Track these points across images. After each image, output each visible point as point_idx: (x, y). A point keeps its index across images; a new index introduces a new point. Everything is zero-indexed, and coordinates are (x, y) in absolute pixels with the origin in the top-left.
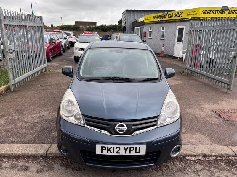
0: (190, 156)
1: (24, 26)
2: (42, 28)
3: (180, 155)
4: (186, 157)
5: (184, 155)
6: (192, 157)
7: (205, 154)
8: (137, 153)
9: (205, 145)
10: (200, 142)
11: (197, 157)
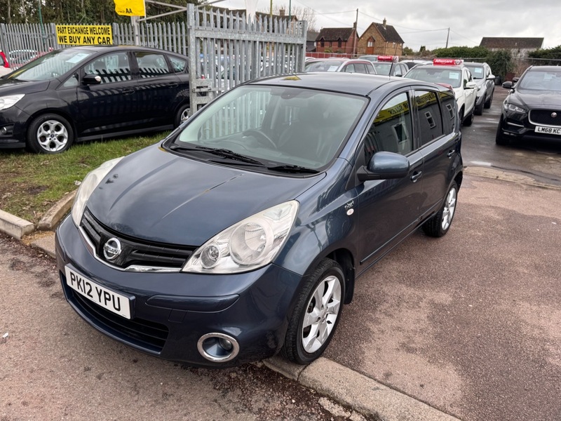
0: (336, 401)
1: (249, 41)
2: (302, 47)
3: (311, 386)
4: (322, 398)
5: (323, 390)
6: (337, 405)
7: (378, 417)
8: (116, 309)
9: (421, 398)
10: (418, 388)
11: (351, 412)
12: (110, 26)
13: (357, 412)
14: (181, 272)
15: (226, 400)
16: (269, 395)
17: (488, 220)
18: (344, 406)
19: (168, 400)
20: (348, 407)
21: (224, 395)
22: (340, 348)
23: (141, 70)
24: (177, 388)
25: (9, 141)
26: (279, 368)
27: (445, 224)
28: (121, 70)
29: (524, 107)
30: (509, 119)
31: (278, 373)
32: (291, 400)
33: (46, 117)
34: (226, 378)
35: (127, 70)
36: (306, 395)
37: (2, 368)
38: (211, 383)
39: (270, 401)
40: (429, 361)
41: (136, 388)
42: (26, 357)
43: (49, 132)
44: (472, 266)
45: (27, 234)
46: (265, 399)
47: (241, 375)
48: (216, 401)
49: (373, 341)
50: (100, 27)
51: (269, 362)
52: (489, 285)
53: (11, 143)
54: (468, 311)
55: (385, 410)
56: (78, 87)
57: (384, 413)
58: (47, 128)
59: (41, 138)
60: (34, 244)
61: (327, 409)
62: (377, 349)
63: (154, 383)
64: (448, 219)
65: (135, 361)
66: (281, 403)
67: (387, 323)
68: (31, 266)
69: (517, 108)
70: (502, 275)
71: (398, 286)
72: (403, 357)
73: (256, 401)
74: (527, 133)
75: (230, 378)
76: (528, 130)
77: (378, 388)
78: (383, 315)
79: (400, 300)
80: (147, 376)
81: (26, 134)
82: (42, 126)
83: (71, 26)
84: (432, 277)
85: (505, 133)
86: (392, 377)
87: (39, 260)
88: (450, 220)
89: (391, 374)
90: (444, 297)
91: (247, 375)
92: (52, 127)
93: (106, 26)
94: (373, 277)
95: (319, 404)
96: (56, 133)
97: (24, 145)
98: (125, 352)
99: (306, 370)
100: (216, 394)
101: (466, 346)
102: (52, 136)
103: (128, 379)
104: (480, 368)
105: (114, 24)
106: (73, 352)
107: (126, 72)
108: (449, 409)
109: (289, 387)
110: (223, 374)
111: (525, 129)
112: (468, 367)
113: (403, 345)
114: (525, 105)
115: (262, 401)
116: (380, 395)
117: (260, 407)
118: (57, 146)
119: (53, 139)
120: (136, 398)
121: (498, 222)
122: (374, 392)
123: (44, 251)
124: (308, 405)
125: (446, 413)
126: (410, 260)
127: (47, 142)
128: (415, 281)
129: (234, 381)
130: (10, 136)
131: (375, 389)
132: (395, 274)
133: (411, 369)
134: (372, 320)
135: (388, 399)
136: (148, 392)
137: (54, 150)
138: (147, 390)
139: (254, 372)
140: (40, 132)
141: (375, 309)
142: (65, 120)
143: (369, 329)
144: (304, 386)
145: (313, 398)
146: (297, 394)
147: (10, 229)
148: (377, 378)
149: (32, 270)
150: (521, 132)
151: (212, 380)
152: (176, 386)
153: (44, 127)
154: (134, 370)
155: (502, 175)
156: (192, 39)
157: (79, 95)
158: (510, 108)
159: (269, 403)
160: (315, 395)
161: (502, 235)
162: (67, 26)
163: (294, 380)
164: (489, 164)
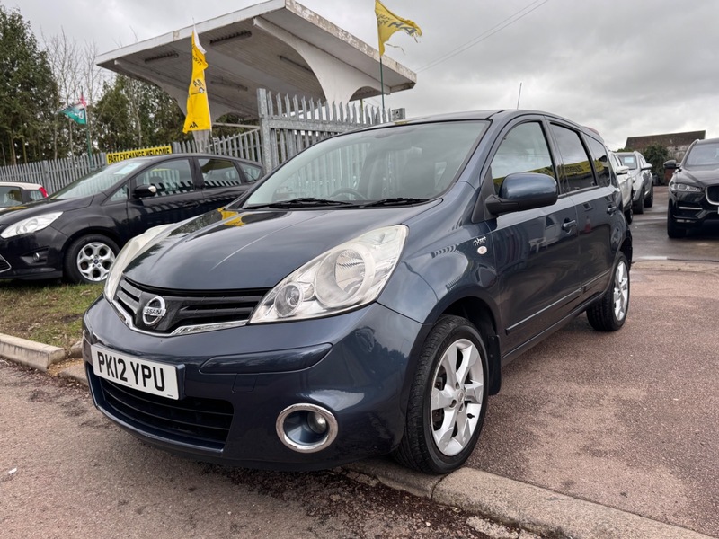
3: (453, 503)
4: (471, 518)
5: (471, 506)
6: (495, 525)
7: (561, 533)
8: (159, 388)
9: (625, 509)
10: (619, 497)
11: (519, 532)
12: (169, 147)
13: (528, 530)
14: (248, 324)
15: (326, 527)
16: (389, 518)
17: (677, 310)
18: (506, 525)
19: (239, 532)
20: (513, 526)
21: (322, 522)
22: (492, 457)
23: (206, 182)
24: (253, 517)
25: (43, 269)
26: (402, 483)
27: (618, 313)
28: (182, 183)
29: (697, 185)
30: (681, 203)
31: (402, 491)
32: (424, 522)
33: (88, 238)
34: (325, 502)
35: (189, 183)
36: (447, 515)
37: (2, 509)
38: (302, 508)
39: (392, 525)
40: (628, 465)
41: (192, 521)
42: (37, 494)
43: (92, 257)
44: (666, 358)
45: (55, 362)
46: (384, 523)
47: (347, 497)
48: (310, 530)
49: (539, 446)
50: (158, 149)
51: (387, 477)
52: (697, 377)
53: (45, 272)
54: (673, 406)
55: (572, 523)
56: (128, 201)
57: (571, 528)
58: (89, 252)
59: (81, 264)
60: (63, 373)
61: (482, 531)
62: (547, 454)
63: (219, 514)
64: (621, 305)
65: (192, 490)
66: (410, 526)
67: (556, 425)
68: (57, 397)
69: (688, 187)
70: (714, 365)
71: (565, 385)
72: (586, 463)
73: (371, 527)
74: (707, 217)
75: (331, 501)
76: (709, 212)
77: (555, 499)
78: (550, 417)
79: (571, 400)
80: (209, 506)
81: (64, 260)
82: (83, 250)
83: (124, 152)
84: (612, 373)
85: (678, 221)
86: (576, 486)
87: (68, 390)
88: (624, 307)
89: (573, 483)
90: (634, 392)
91: (355, 496)
92: (96, 251)
93: (165, 147)
94: (527, 377)
95: (468, 525)
96: (100, 258)
97: (60, 274)
98: (178, 481)
99: (443, 482)
100: (310, 522)
101: (679, 444)
102: (96, 262)
103: (180, 511)
104: (707, 468)
105: (175, 143)
106: (105, 484)
107: (188, 185)
108: (673, 519)
109: (420, 507)
110: (320, 497)
111: (704, 211)
112: (690, 468)
113: (585, 449)
114: (699, 182)
115: (381, 526)
116: (561, 506)
117: (377, 534)
118: (102, 275)
119: (96, 266)
120: (192, 533)
121: (692, 311)
122: (550, 503)
123: (76, 379)
124: (451, 528)
125: (669, 523)
126: (577, 356)
127: (90, 270)
128: (590, 378)
129: (337, 505)
130: (44, 263)
131: (551, 499)
132: (558, 372)
133: (604, 475)
134: (533, 423)
135: (573, 510)
136: (210, 524)
137: (98, 279)
138: (207, 522)
139: (366, 493)
140: (81, 257)
141: (536, 411)
142: (112, 242)
143: (531, 433)
144: (443, 504)
145: (458, 519)
146: (432, 515)
147: (33, 359)
148: (553, 487)
149: (58, 400)
150: (700, 216)
151: (303, 505)
152: (251, 515)
153: (86, 251)
154: (190, 500)
155: (685, 266)
156: (266, 131)
157: (130, 212)
158: (680, 188)
159: (391, 528)
160: (460, 514)
161: (701, 323)
162: (120, 153)
163: (426, 498)
164: (665, 258)
